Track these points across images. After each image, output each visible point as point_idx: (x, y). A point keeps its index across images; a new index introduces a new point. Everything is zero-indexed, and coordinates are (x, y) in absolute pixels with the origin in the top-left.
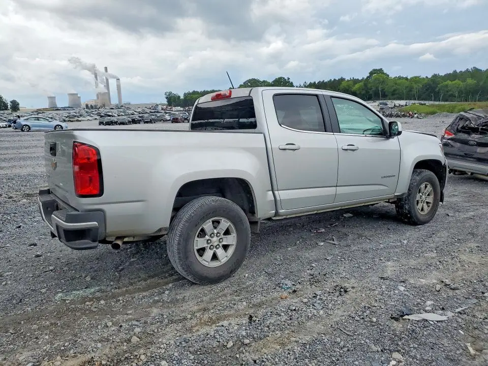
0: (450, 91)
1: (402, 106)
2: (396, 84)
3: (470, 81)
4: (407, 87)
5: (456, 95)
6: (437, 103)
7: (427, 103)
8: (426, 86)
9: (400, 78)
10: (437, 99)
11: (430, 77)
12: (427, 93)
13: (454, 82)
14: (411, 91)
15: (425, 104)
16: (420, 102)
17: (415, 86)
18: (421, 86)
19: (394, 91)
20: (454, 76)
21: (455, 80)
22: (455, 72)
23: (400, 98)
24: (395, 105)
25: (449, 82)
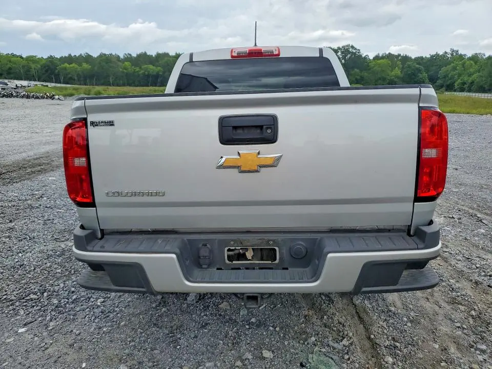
0: (69, 73)
1: (25, 87)
2: (10, 61)
3: (85, 66)
4: (23, 67)
5: (76, 78)
6: (59, 85)
7: (51, 85)
8: (45, 67)
9: (13, 55)
10: (58, 81)
11: (45, 57)
12: (47, 74)
13: (71, 65)
14: (29, 71)
15: (47, 86)
16: (42, 83)
17: (33, 66)
18: (39, 66)
19: (10, 69)
20: (70, 59)
21: (71, 64)
22: (70, 55)
23: (19, 78)
24: (16, 85)
25: (66, 65)
